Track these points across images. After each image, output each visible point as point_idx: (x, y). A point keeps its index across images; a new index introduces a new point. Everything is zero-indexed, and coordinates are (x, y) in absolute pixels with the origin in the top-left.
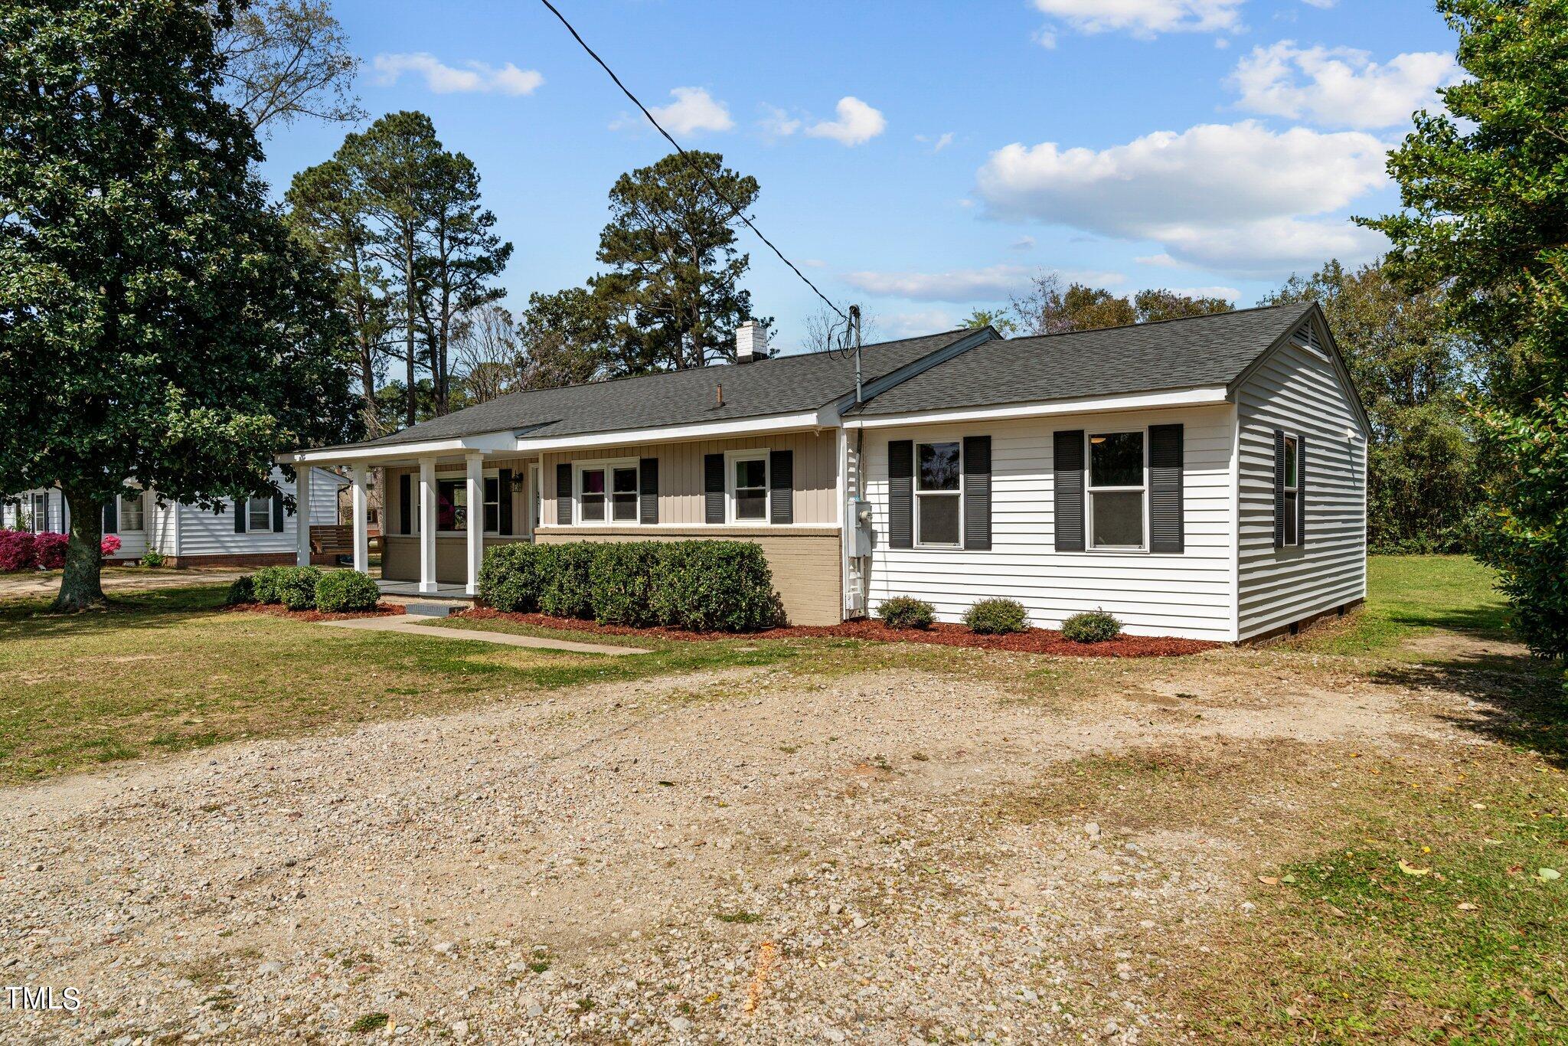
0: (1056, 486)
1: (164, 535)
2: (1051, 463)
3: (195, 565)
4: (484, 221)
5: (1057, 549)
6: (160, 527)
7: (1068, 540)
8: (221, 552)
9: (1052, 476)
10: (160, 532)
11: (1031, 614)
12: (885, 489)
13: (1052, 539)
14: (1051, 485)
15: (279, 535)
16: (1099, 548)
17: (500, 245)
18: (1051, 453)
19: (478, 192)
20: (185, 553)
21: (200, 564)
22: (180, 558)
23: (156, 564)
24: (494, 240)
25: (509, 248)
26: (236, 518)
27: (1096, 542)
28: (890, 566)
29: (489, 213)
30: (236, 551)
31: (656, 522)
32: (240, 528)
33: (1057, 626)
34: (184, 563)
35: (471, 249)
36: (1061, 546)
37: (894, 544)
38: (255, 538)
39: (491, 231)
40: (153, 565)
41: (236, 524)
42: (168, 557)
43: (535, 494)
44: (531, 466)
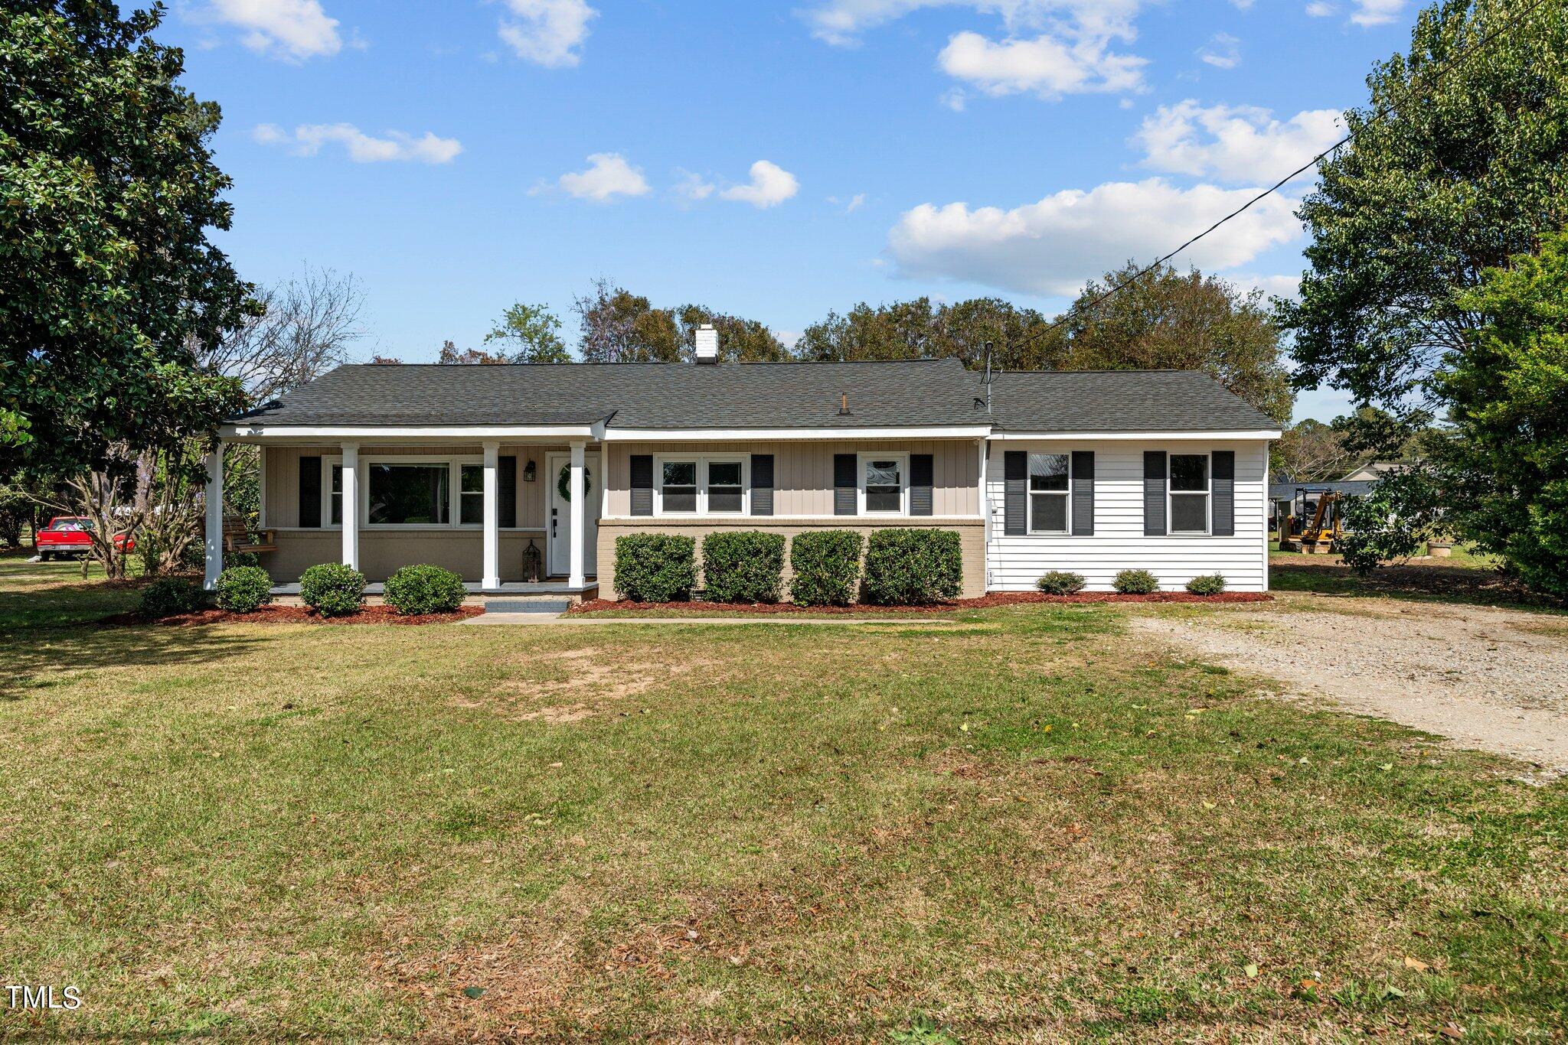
0: (1145, 489)
2: (1142, 475)
5: (1146, 534)
7: (1153, 528)
9: (1142, 483)
11: (1161, 581)
12: (1002, 489)
13: (1142, 527)
14: (1142, 489)
16: (1176, 533)
18: (1142, 467)
27: (1174, 529)
28: (1003, 550)
31: (771, 514)
33: (1183, 589)
36: (1149, 531)
37: (1008, 531)
43: (556, 484)
44: (548, 454)
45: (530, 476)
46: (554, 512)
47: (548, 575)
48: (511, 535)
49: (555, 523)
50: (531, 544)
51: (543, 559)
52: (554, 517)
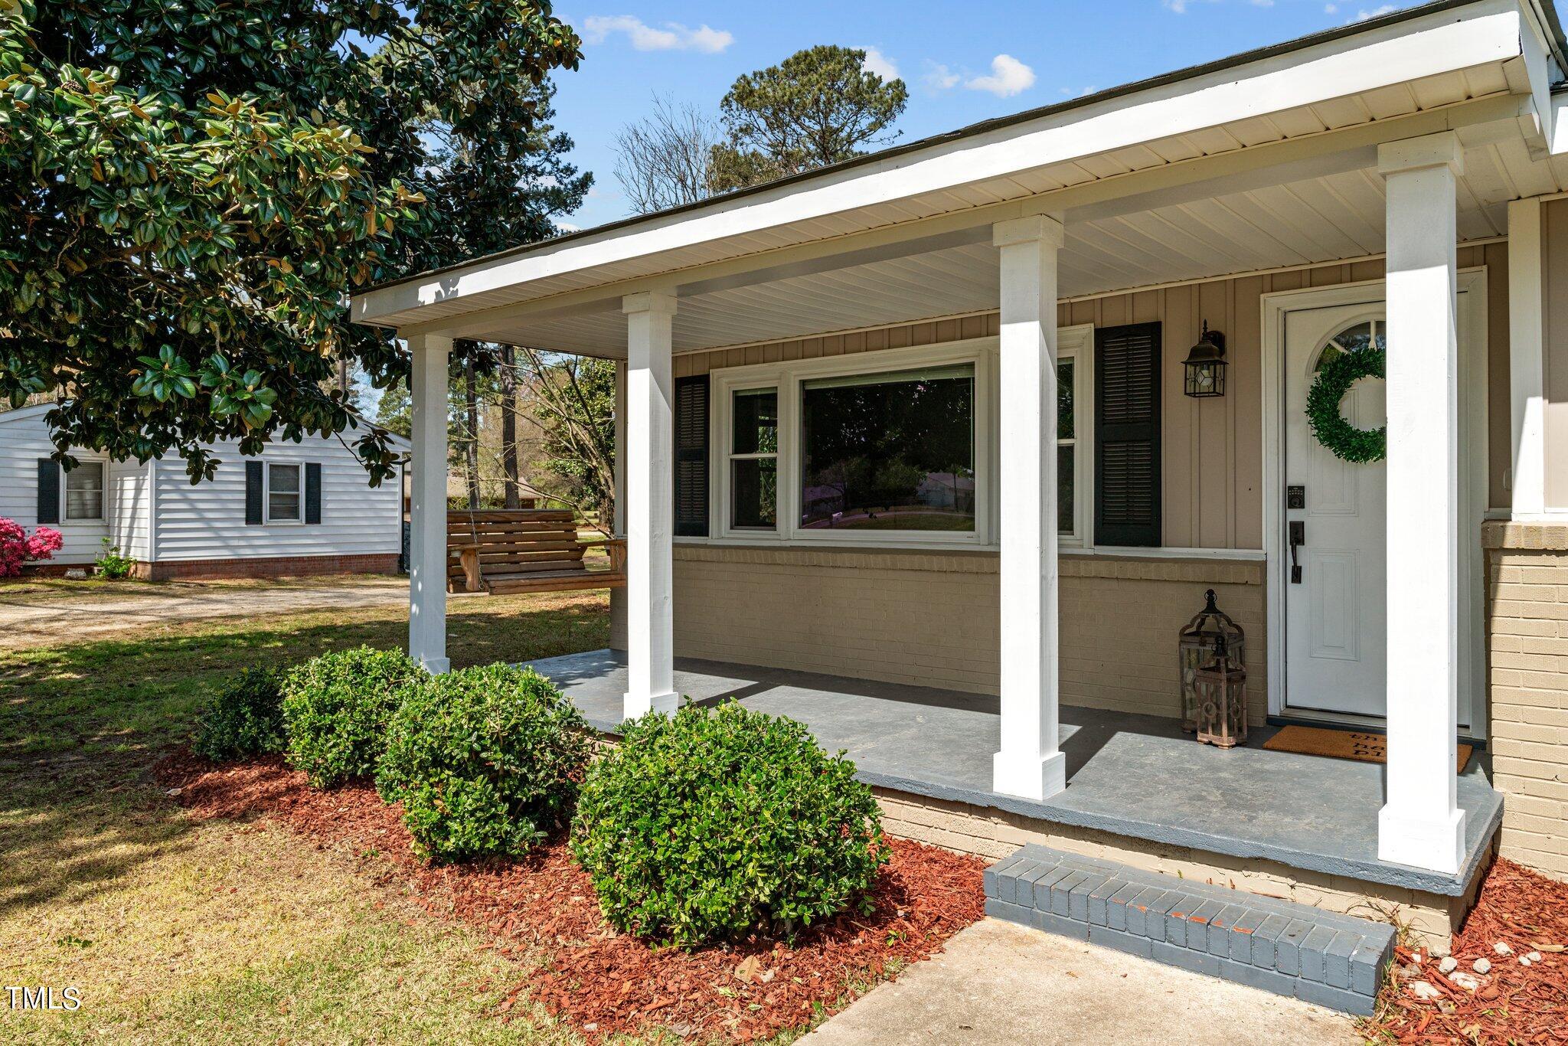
1: (133, 518)
3: (181, 575)
4: (557, 146)
6: (128, 504)
8: (225, 555)
10: (128, 513)
15: (314, 529)
17: (579, 175)
19: (552, 108)
20: (165, 557)
21: (188, 574)
22: (157, 565)
23: (117, 574)
24: (569, 170)
25: (587, 180)
26: (248, 501)
29: (564, 136)
30: (248, 554)
32: (253, 516)
34: (163, 575)
35: (541, 180)
38: (280, 532)
39: (565, 158)
40: (113, 576)
41: (248, 511)
42: (136, 563)
43: (1299, 401)
44: (1272, 303)
45: (1205, 381)
46: (1295, 497)
47: (1275, 709)
48: (1141, 571)
49: (1296, 535)
50: (1211, 607)
51: (1252, 657)
52: (1294, 515)
